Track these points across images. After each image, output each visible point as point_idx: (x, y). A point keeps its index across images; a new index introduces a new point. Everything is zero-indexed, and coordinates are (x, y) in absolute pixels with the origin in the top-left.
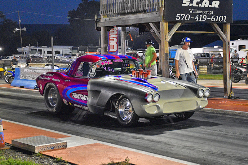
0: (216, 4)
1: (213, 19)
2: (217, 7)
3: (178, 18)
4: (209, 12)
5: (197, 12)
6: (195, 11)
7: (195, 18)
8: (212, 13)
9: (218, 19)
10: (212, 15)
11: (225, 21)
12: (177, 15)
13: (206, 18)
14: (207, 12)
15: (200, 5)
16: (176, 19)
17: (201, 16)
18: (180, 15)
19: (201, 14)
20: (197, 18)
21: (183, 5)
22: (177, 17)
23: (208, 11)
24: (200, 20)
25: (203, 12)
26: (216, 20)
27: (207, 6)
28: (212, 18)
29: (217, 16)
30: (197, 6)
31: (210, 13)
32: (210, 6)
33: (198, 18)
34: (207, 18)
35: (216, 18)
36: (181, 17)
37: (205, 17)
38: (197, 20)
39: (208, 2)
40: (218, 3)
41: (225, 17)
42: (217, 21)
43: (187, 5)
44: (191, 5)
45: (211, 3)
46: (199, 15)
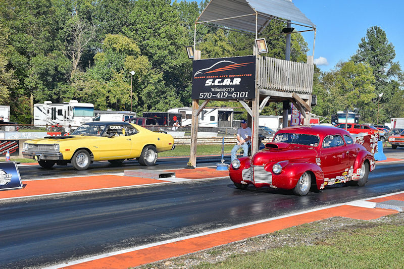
0: (237, 81)
1: (234, 96)
2: (238, 83)
4: (230, 90)
5: (219, 90)
6: (217, 90)
7: (216, 95)
8: (233, 89)
9: (239, 95)
10: (233, 92)
11: (246, 97)
12: (201, 93)
13: (227, 95)
14: (228, 89)
15: (221, 84)
16: (200, 97)
17: (222, 93)
18: (203, 93)
19: (223, 92)
20: (218, 95)
21: (206, 85)
22: (200, 95)
24: (222, 97)
25: (224, 90)
27: (228, 84)
28: (233, 95)
29: (239, 93)
30: (219, 84)
32: (231, 84)
35: (237, 94)
36: (204, 96)
37: (226, 94)
38: (219, 97)
39: (229, 80)
40: (239, 80)
41: (247, 93)
42: (238, 97)
43: (209, 85)
44: (213, 84)
45: (232, 81)
46: (221, 92)
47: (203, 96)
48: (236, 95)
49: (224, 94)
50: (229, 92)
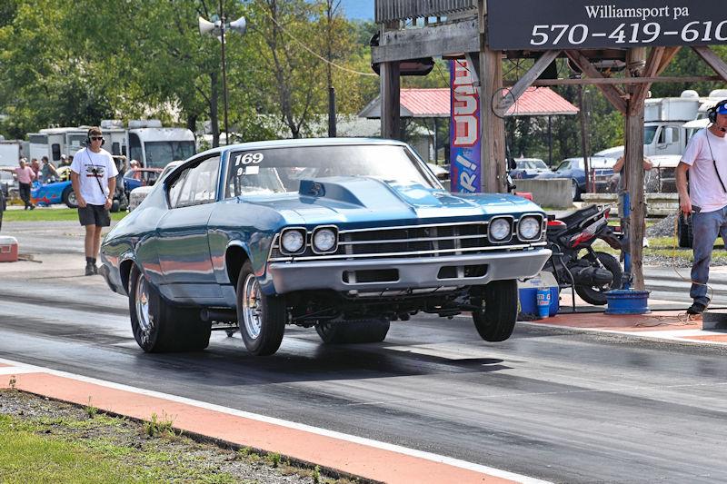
1: (689, 35)
3: (540, 39)
4: (671, 12)
5: (620, 14)
6: (610, 12)
7: (608, 35)
8: (683, 12)
9: (713, 32)
10: (684, 20)
12: (536, 27)
13: (657, 33)
14: (660, 10)
16: (532, 42)
17: (636, 26)
18: (547, 26)
19: (638, 20)
20: (618, 34)
22: (534, 34)
23: (667, 8)
24: (634, 40)
25: (643, 12)
26: (702, 35)
28: (684, 31)
29: (709, 24)
31: (676, 15)
33: (622, 32)
34: (661, 32)
35: (702, 30)
36: (553, 35)
37: (652, 29)
38: (620, 40)
42: (707, 38)
46: (628, 22)
47: (546, 37)
48: (696, 34)
49: (645, 30)
50: (666, 23)
